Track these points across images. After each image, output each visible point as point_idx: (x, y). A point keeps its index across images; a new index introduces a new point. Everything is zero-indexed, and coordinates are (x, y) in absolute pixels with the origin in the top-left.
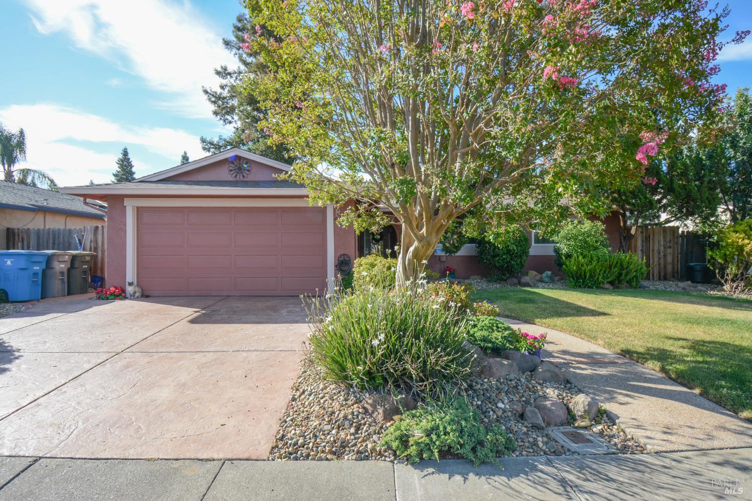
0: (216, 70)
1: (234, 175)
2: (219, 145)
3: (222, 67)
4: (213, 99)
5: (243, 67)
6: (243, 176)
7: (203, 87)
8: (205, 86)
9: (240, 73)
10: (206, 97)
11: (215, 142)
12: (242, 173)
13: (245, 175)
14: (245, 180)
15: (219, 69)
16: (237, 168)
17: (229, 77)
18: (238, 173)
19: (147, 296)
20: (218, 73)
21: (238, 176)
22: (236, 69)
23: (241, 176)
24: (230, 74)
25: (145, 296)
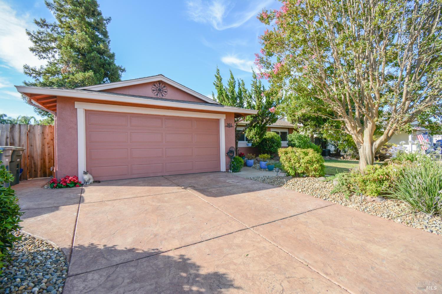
0: (36, 21)
1: (156, 93)
2: (40, 72)
3: (41, 20)
4: (34, 40)
5: (58, 23)
6: (162, 95)
7: (26, 30)
8: (28, 29)
9: (55, 26)
10: (28, 37)
11: (37, 70)
12: (161, 93)
13: (163, 94)
14: (163, 98)
15: (39, 20)
16: (157, 89)
17: (46, 27)
18: (158, 92)
19: (99, 182)
20: (37, 23)
21: (159, 95)
22: (52, 23)
23: (161, 95)
24: (47, 25)
25: (97, 182)
